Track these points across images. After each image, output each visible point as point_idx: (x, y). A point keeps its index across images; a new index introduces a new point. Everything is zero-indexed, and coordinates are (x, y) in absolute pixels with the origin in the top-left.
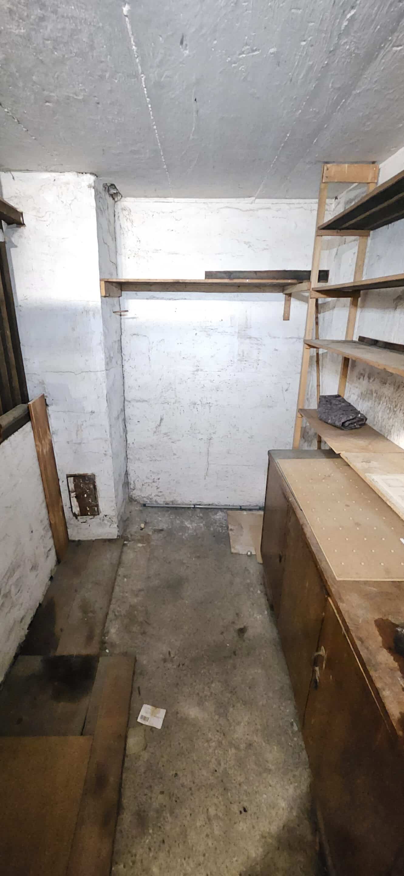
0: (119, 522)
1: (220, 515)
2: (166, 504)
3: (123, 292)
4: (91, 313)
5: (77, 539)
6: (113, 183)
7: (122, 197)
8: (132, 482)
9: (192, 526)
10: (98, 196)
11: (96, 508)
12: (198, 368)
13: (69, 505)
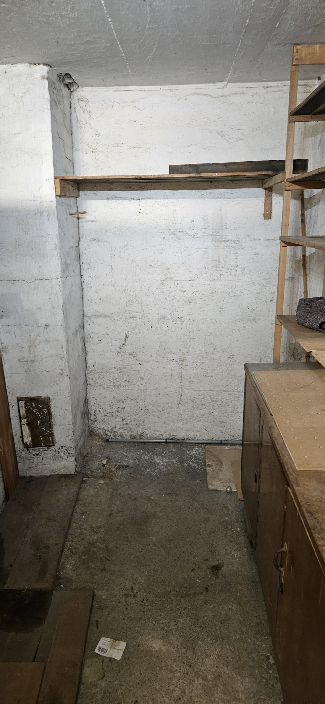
0: (77, 455)
1: (196, 451)
2: (133, 438)
3: (80, 192)
4: (45, 214)
5: (28, 475)
6: (68, 73)
7: (78, 86)
8: (93, 412)
9: (163, 462)
10: (52, 87)
11: (51, 438)
12: (167, 276)
13: (19, 434)
